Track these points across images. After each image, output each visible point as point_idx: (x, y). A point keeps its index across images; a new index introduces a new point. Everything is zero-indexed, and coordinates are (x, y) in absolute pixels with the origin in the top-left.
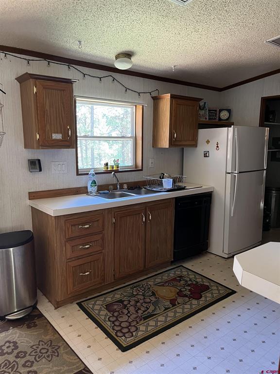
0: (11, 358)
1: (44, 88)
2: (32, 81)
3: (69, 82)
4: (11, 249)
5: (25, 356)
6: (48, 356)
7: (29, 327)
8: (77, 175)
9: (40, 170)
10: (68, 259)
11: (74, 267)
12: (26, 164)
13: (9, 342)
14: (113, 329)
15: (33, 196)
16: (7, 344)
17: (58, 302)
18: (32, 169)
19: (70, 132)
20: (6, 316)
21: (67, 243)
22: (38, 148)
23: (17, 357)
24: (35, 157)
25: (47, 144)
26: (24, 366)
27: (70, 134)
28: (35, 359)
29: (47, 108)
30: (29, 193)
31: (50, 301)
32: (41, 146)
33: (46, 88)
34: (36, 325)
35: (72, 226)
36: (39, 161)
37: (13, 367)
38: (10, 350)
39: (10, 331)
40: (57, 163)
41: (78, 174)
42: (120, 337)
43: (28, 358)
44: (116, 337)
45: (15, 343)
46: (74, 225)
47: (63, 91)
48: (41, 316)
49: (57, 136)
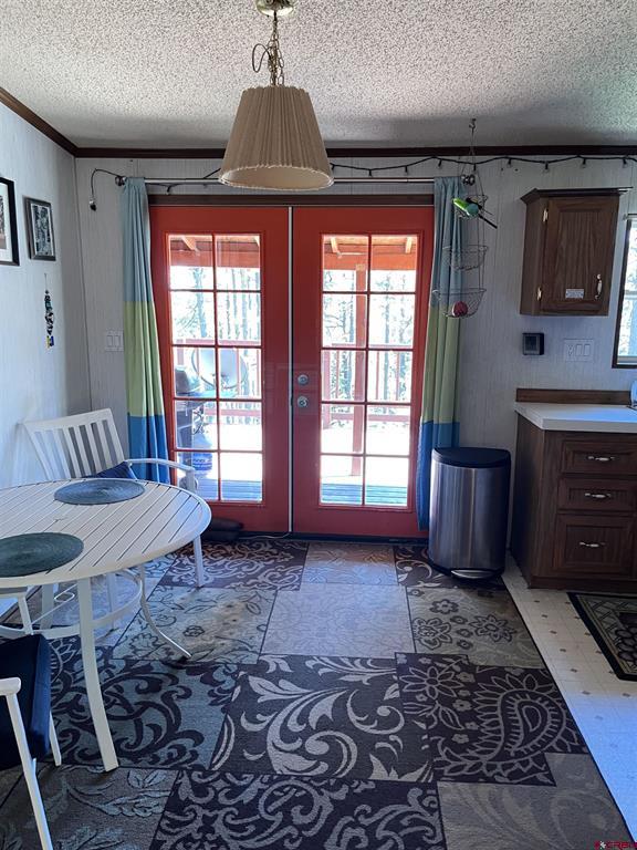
0: (445, 619)
1: (561, 211)
2: (542, 201)
3: (613, 194)
4: (473, 470)
5: (463, 623)
6: (496, 636)
7: (481, 595)
8: (613, 367)
9: (542, 352)
10: (561, 510)
11: (571, 526)
12: (519, 340)
13: (448, 601)
14: (618, 646)
15: (526, 395)
16: (445, 603)
17: (535, 577)
18: (528, 349)
19: (600, 285)
20: (454, 569)
21: (561, 482)
22: (538, 314)
23: (452, 620)
24: (536, 329)
25: (555, 306)
26: (458, 632)
27: (599, 289)
28: (476, 631)
29: (563, 244)
30: (518, 390)
31: (524, 576)
32: (544, 310)
33: (565, 211)
34: (492, 597)
35: (574, 452)
36: (542, 336)
37: (443, 629)
38: (446, 610)
39: (453, 590)
40: (576, 342)
41: (615, 365)
42: (626, 660)
43: (465, 626)
44: (617, 658)
45: (455, 605)
46: (580, 453)
47: (598, 211)
48: (504, 588)
49: (575, 294)
